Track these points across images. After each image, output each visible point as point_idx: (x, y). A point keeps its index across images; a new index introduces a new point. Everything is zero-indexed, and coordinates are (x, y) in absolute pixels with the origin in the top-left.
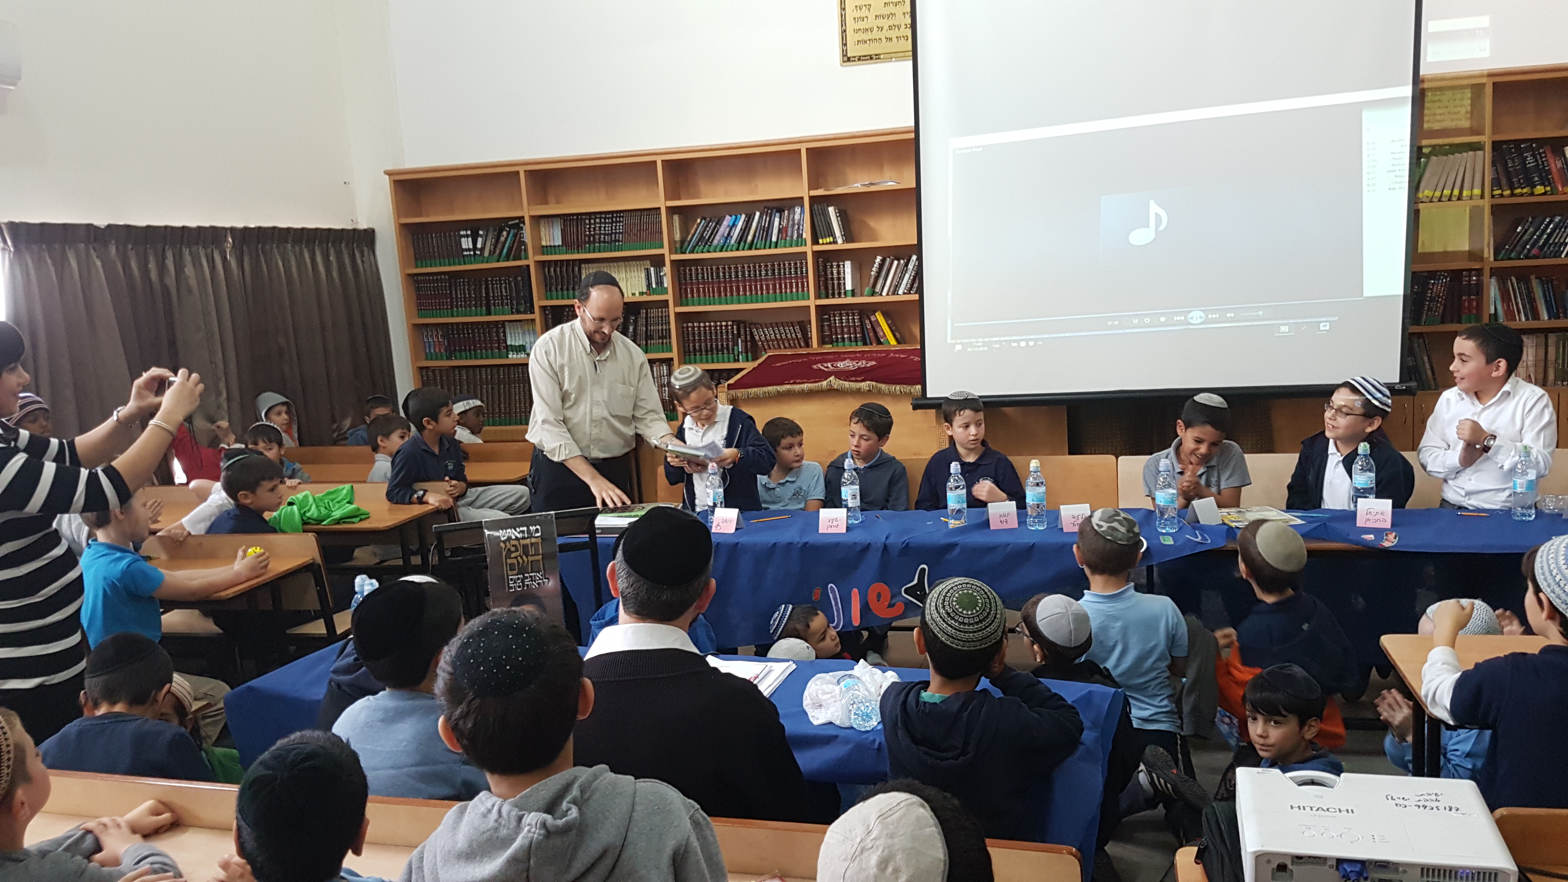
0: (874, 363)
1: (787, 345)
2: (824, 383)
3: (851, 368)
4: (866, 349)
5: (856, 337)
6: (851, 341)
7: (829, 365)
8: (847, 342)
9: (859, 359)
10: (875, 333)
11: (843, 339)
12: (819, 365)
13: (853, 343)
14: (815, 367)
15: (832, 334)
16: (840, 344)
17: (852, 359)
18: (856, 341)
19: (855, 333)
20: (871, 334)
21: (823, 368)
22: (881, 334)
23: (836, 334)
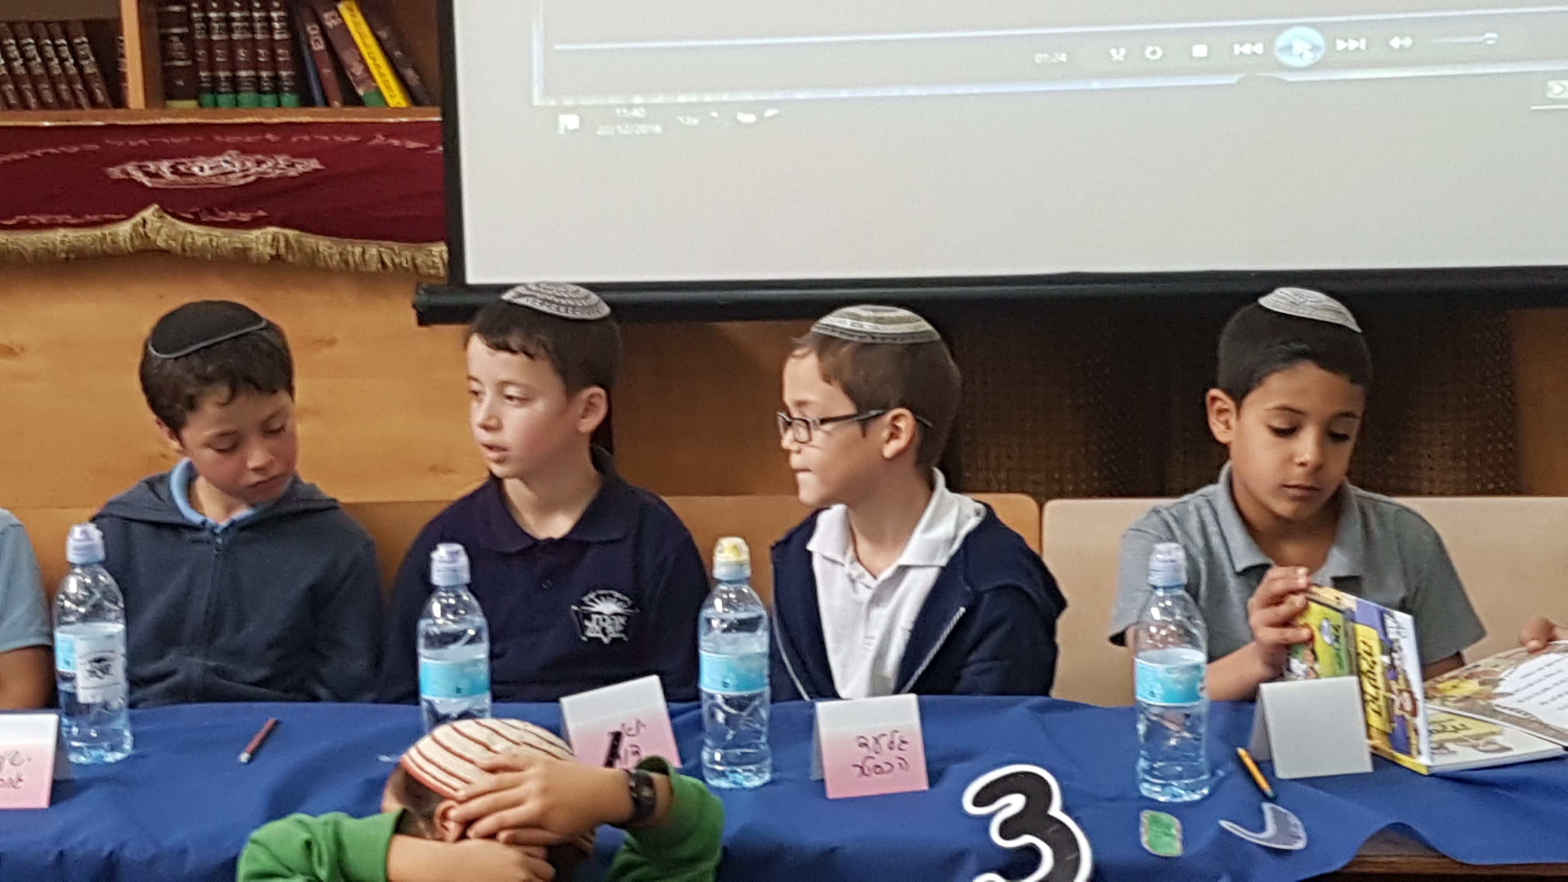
0: (314, 164)
1: (48, 97)
2: (124, 229)
3: (236, 180)
4: (304, 118)
5: (276, 79)
6: (259, 91)
7: (165, 167)
8: (246, 97)
9: (270, 150)
10: (340, 68)
11: (235, 84)
12: (131, 168)
13: (268, 99)
14: (115, 172)
15: (195, 67)
16: (224, 99)
17: (244, 150)
18: (277, 90)
19: (273, 63)
20: (327, 71)
21: (139, 176)
22: (358, 70)
23: (212, 66)
